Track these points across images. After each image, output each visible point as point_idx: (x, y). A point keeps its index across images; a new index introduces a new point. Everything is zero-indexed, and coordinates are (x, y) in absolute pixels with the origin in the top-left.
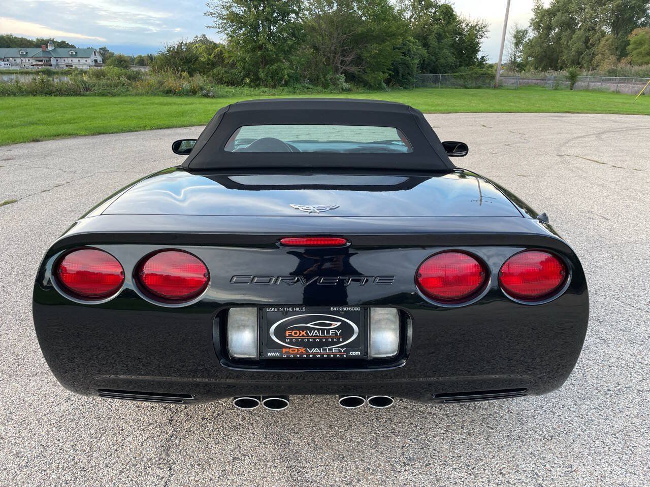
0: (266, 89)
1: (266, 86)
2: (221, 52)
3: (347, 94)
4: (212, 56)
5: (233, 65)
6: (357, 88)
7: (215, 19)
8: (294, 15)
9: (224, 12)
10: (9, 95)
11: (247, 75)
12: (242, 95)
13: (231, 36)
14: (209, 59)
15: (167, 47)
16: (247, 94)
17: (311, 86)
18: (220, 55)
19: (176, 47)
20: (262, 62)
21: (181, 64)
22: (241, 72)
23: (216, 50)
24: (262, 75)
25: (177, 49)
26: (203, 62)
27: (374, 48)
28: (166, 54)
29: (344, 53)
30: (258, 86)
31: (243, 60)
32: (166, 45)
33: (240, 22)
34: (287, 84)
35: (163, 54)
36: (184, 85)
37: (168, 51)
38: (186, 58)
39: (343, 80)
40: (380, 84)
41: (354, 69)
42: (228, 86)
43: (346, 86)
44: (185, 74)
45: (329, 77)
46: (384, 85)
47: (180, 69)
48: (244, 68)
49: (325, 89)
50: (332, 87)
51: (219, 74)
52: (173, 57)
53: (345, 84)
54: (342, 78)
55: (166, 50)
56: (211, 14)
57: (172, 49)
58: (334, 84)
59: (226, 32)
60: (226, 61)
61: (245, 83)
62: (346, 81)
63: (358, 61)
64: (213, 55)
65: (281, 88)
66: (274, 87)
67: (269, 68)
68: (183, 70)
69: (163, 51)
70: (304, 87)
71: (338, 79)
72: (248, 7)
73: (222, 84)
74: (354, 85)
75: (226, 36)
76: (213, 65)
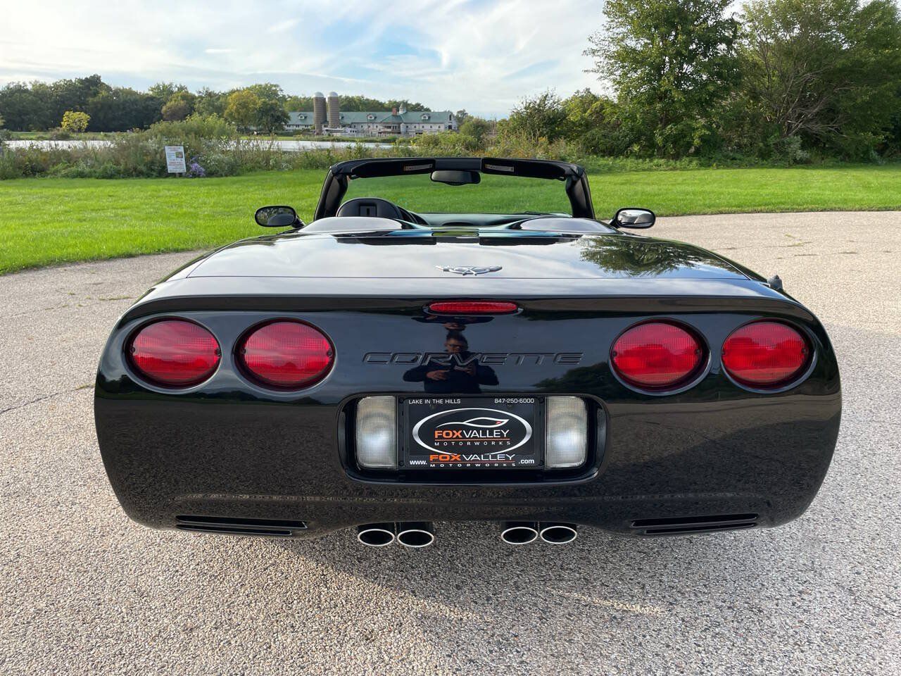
0: (662, 161)
1: (664, 155)
2: (602, 108)
3: (803, 168)
4: (586, 114)
5: (617, 126)
6: (823, 159)
7: (597, 59)
8: (723, 46)
9: (613, 48)
10: (317, 168)
11: (636, 140)
12: (623, 171)
13: (619, 83)
14: (582, 118)
15: (524, 103)
16: (631, 168)
17: (738, 156)
18: (600, 112)
19: (538, 102)
20: (661, 120)
21: (541, 125)
22: (626, 137)
23: (594, 105)
24: (659, 140)
25: (539, 105)
26: (573, 122)
27: (863, 94)
28: (522, 113)
29: (804, 104)
30: (651, 157)
31: (632, 117)
32: (524, 100)
33: (635, 61)
34: (697, 153)
35: (518, 113)
36: (538, 156)
37: (525, 108)
38: (549, 117)
39: (797, 145)
40: (866, 152)
41: (817, 128)
42: (603, 156)
43: (800, 154)
44: (544, 140)
45: (772, 140)
46: (874, 154)
47: (538, 133)
48: (632, 130)
49: (763, 159)
50: (777, 156)
51: (593, 140)
52: (530, 116)
53: (799, 152)
54: (795, 142)
55: (523, 106)
56: (594, 52)
57: (531, 105)
58: (781, 152)
59: (612, 77)
60: (607, 120)
61: (631, 152)
62: (803, 147)
63: (830, 113)
64: (589, 111)
65: (687, 159)
66: (677, 157)
67: (672, 128)
68: (542, 135)
69: (519, 109)
70: (727, 157)
71: (789, 144)
72: (651, 37)
73: (596, 153)
74: (817, 155)
75: (611, 83)
76: (588, 125)
